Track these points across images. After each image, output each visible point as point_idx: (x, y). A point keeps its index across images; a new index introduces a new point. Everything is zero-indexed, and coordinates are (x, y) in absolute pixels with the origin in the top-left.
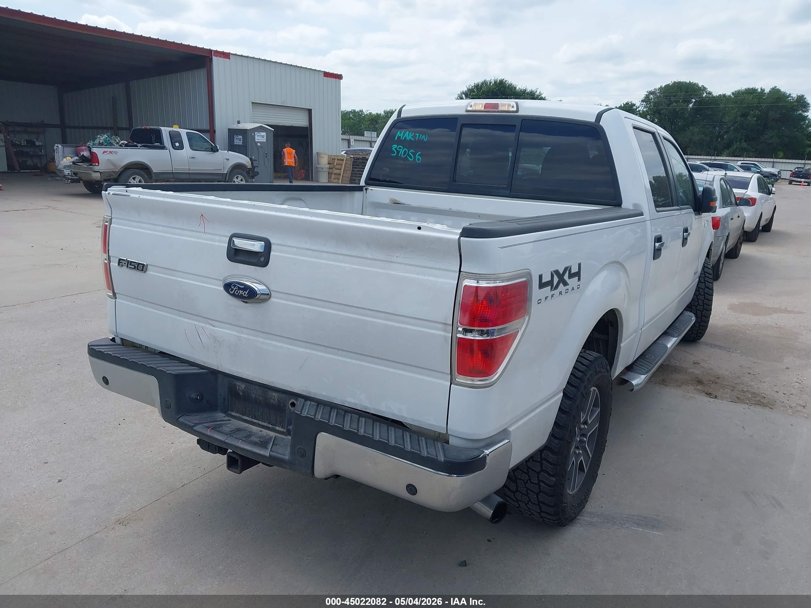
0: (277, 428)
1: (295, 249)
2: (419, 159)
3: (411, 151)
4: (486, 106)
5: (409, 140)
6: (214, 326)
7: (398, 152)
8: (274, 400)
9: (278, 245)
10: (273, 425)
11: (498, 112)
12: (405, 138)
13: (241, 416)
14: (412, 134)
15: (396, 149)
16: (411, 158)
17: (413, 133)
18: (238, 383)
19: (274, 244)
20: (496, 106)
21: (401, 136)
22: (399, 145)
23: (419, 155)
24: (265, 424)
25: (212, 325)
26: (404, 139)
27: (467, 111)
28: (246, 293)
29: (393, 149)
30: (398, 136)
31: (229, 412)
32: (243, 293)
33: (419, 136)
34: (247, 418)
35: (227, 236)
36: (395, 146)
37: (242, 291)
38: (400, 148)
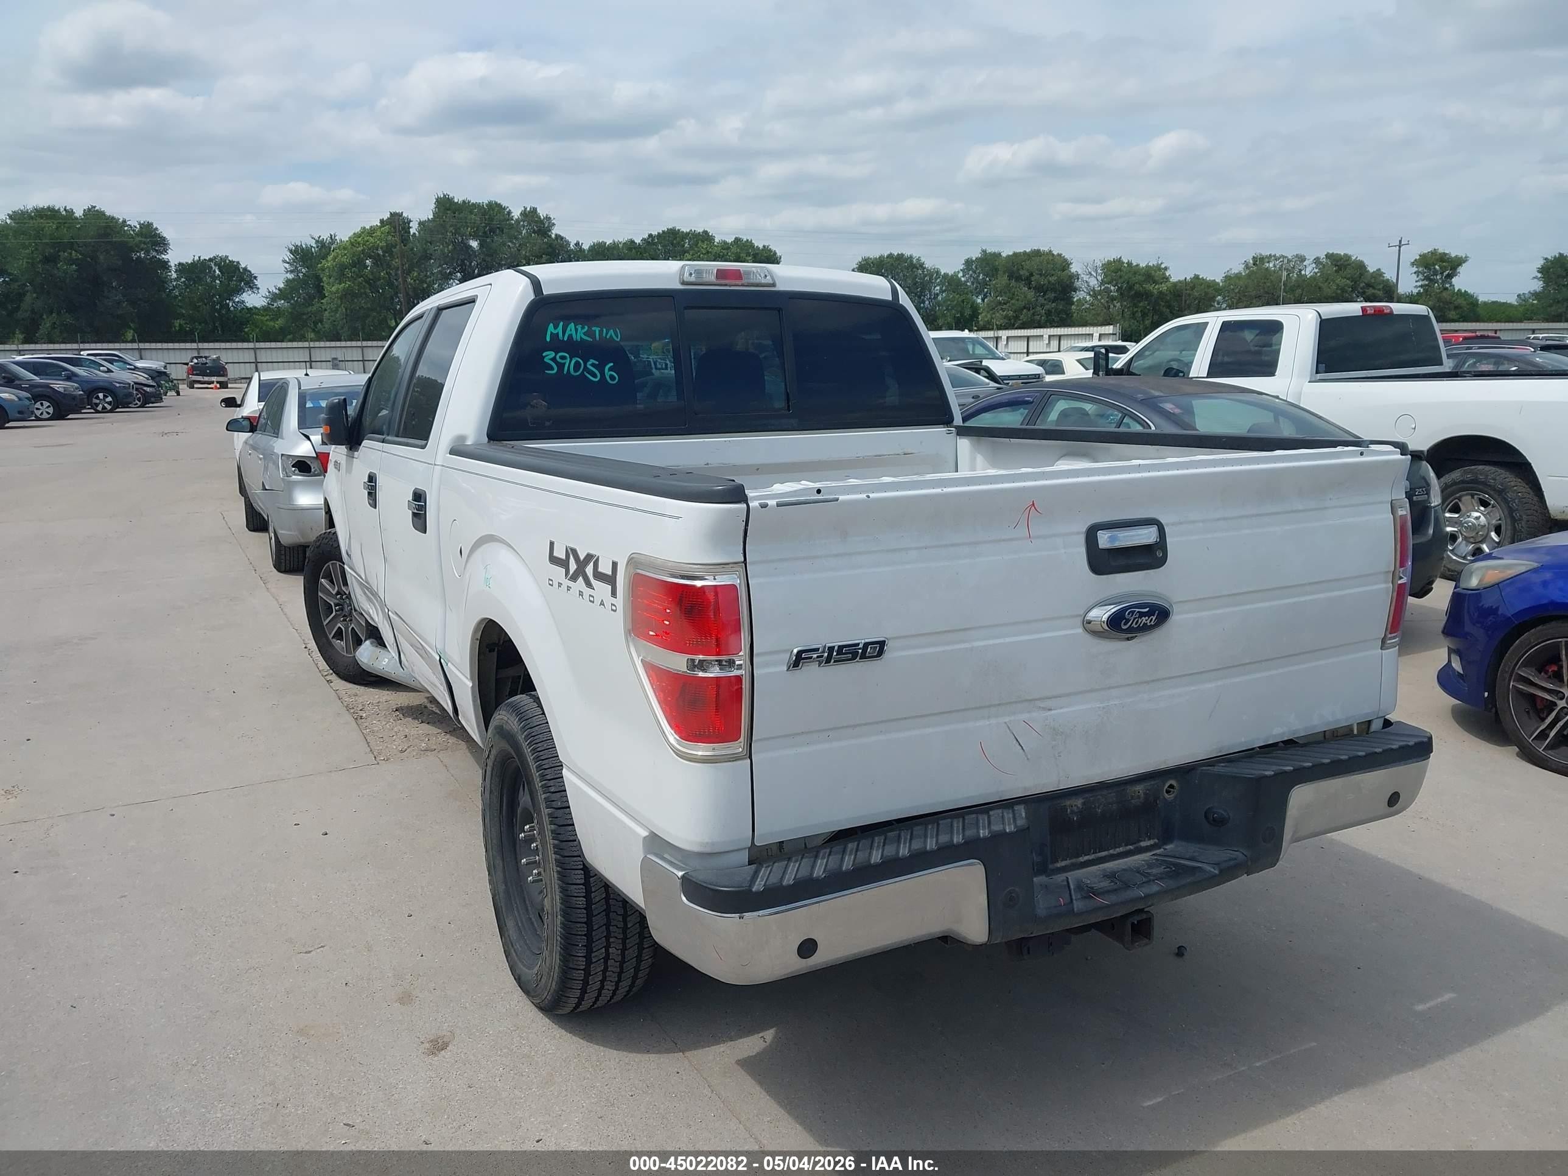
0: (1143, 844)
1: (1201, 524)
2: (612, 378)
3: (592, 361)
4: (721, 274)
5: (579, 340)
6: (1050, 710)
7: (561, 366)
8: (1139, 797)
9: (1173, 524)
10: (1135, 843)
11: (743, 285)
12: (570, 336)
13: (1074, 860)
14: (583, 328)
15: (554, 359)
16: (594, 376)
17: (586, 327)
18: (1068, 803)
19: (1167, 525)
20: (737, 275)
21: (558, 334)
22: (558, 353)
23: (610, 369)
24: (1121, 849)
25: (1044, 709)
26: (568, 339)
27: (683, 283)
28: (1154, 619)
29: (546, 360)
30: (551, 333)
31: (1051, 866)
32: (1148, 621)
33: (601, 332)
34: (1086, 858)
35: (1078, 533)
36: (549, 355)
37: (1147, 618)
38: (563, 358)
